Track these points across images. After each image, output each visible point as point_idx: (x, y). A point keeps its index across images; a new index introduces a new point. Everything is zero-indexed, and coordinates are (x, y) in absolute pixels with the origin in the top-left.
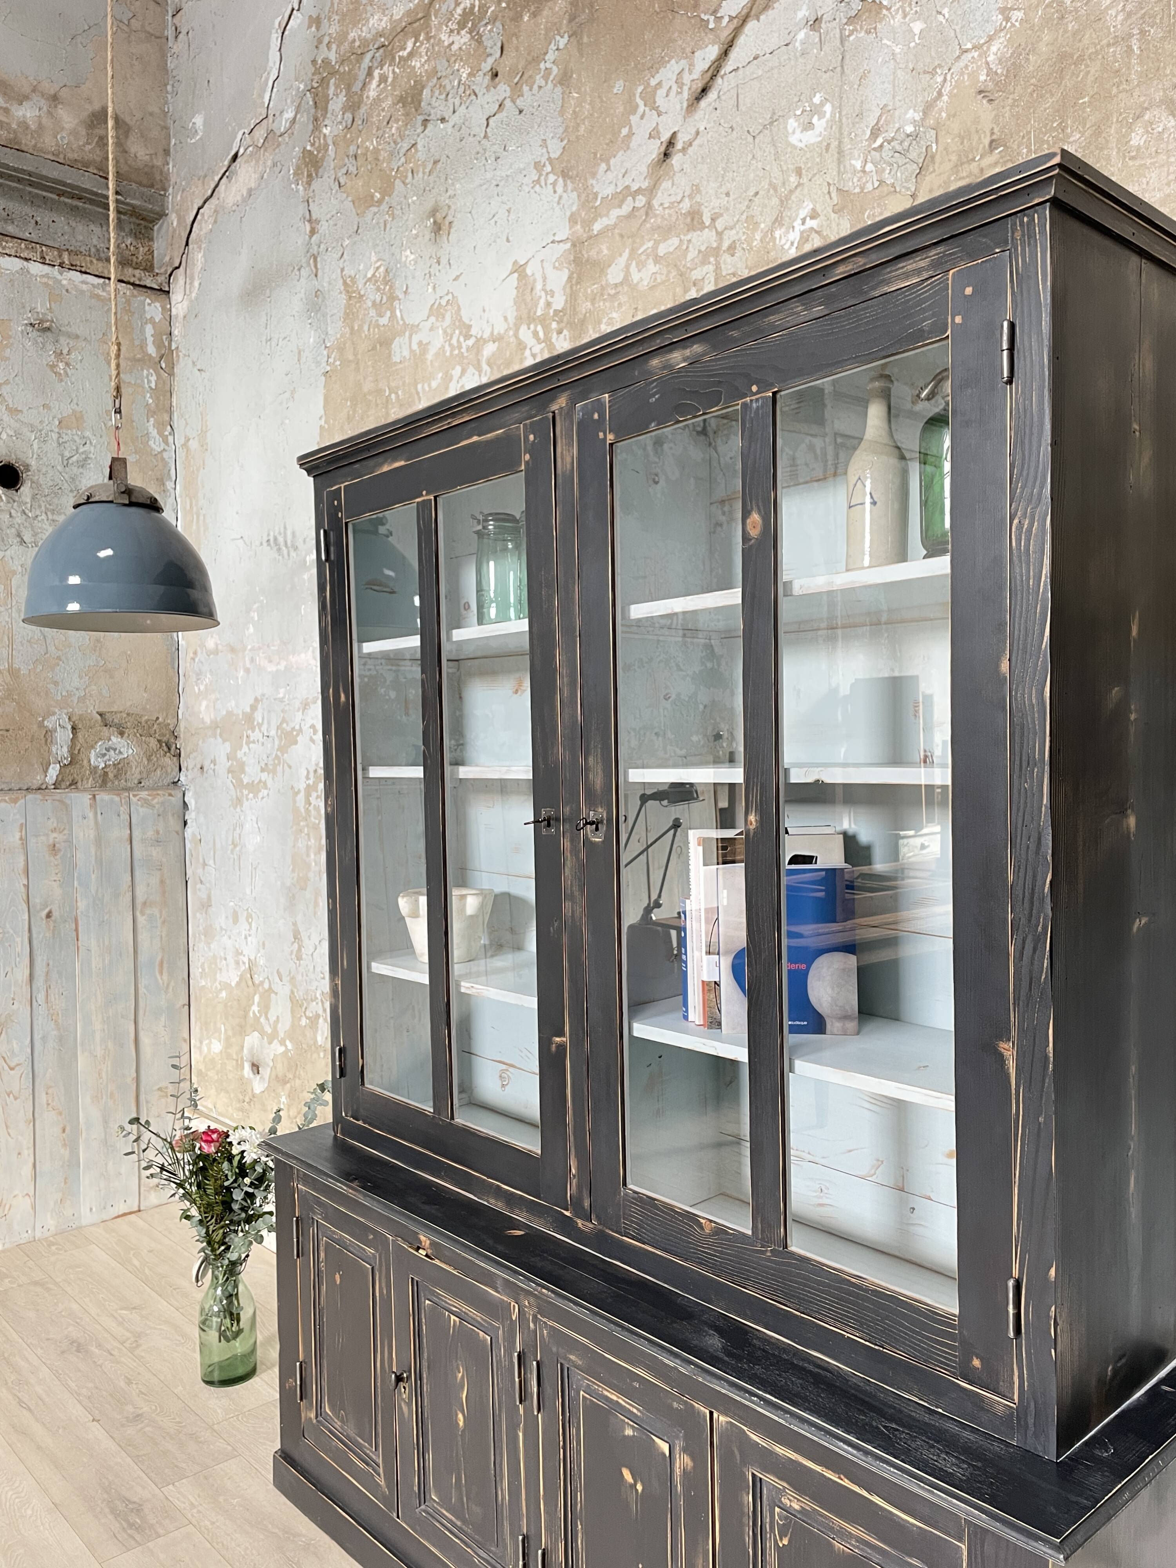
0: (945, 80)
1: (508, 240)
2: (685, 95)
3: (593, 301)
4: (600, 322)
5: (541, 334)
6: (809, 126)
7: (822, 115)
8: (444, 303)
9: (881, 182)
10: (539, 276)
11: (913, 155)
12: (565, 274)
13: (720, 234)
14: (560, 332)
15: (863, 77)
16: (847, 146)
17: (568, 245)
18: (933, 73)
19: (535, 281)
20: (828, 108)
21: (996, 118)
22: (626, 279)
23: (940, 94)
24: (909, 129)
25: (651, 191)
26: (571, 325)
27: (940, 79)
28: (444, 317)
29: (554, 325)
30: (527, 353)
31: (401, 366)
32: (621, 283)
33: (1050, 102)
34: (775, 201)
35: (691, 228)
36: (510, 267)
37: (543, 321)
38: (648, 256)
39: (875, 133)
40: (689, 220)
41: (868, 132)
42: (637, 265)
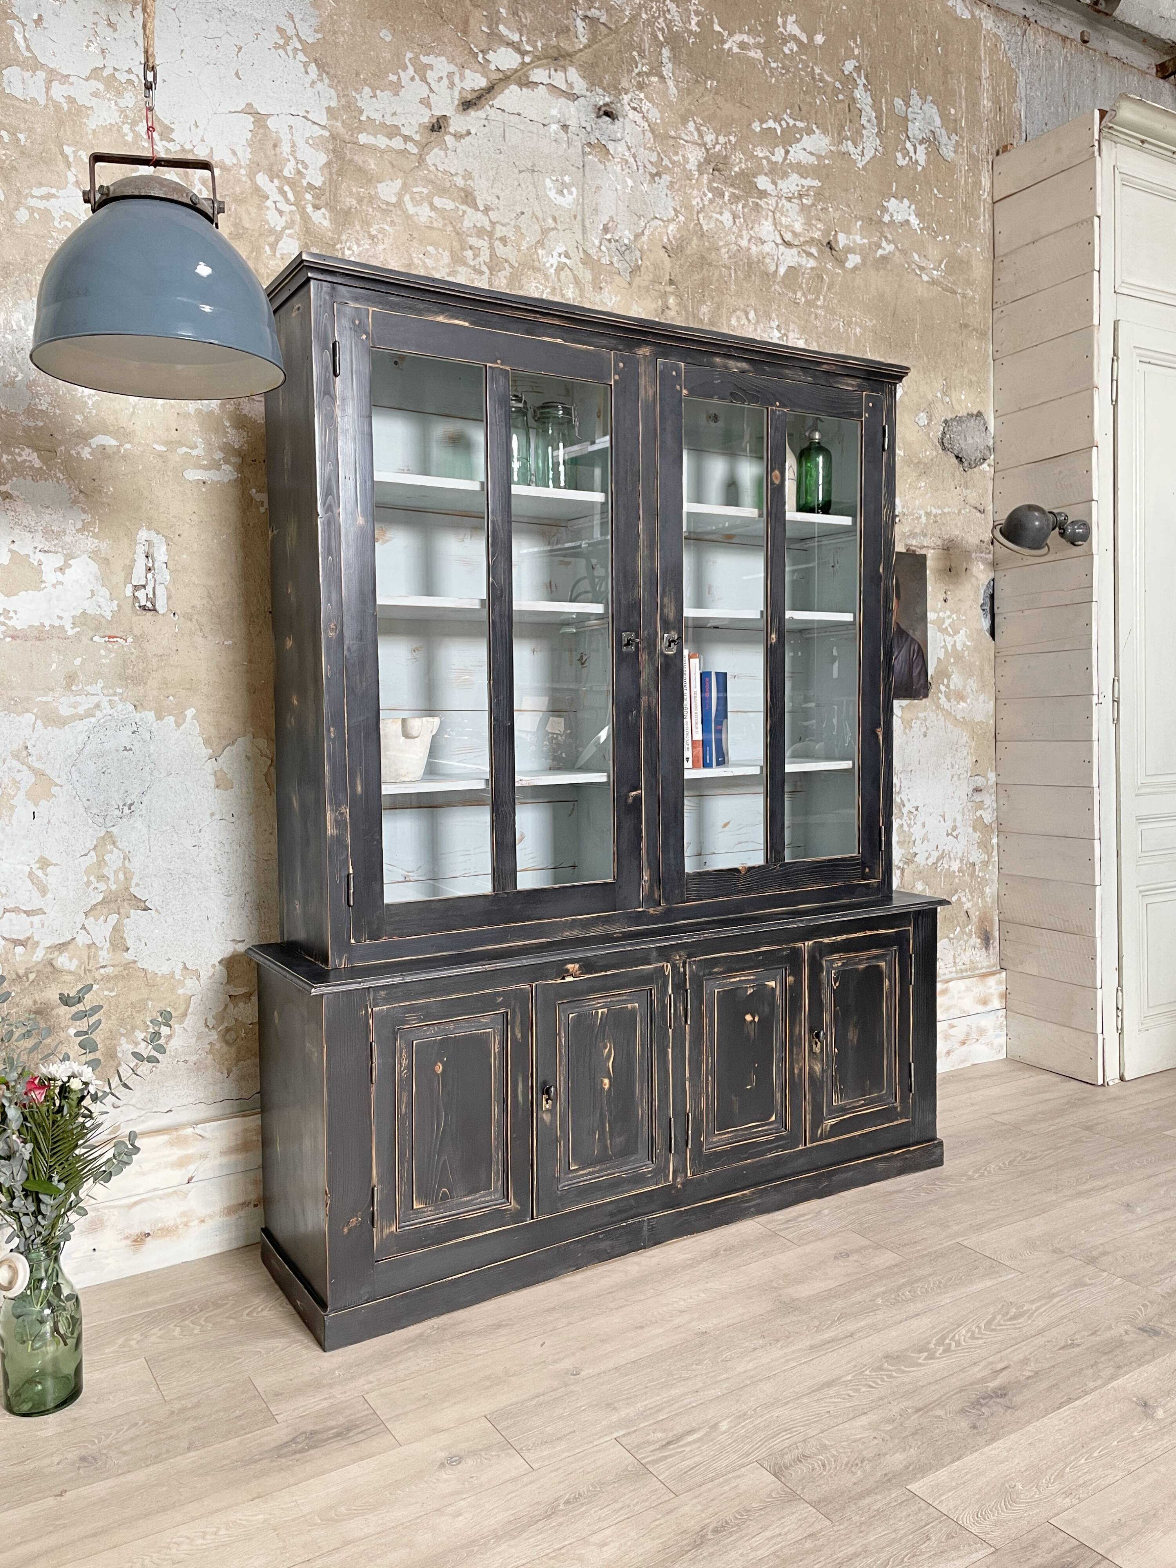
0: (646, 226)
1: (237, 74)
2: (456, 94)
3: (360, 201)
4: (369, 225)
5: (290, 195)
6: (561, 193)
7: (571, 193)
8: (122, 77)
9: (612, 263)
10: (285, 137)
11: (627, 258)
12: (323, 158)
13: (493, 224)
14: (317, 207)
15: (599, 188)
16: (588, 226)
17: (327, 134)
18: (639, 217)
19: (280, 140)
20: (574, 189)
21: (672, 267)
22: (399, 204)
23: (643, 233)
24: (626, 242)
25: (424, 147)
26: (332, 208)
27: (643, 224)
28: (119, 93)
29: (308, 197)
30: (269, 203)
31: (23, 105)
32: (394, 205)
33: (696, 277)
34: (537, 227)
35: (465, 202)
36: (242, 106)
37: (293, 184)
38: (423, 199)
39: (606, 229)
40: (463, 194)
41: (601, 227)
42: (412, 199)
